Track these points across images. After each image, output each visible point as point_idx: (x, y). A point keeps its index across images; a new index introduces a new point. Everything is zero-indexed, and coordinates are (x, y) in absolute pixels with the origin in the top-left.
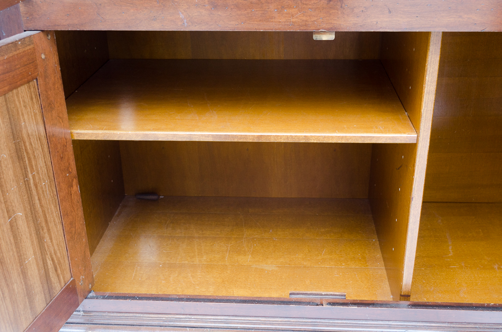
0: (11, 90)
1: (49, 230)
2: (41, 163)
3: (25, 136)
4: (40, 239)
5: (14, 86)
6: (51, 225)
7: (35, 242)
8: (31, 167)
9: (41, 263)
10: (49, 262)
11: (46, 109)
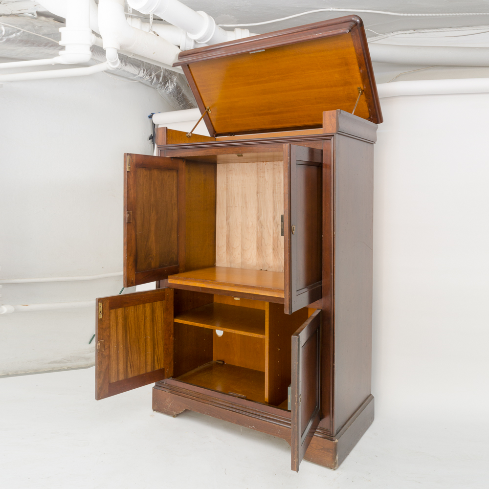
0: (155, 302)
1: (158, 347)
2: (160, 325)
3: (156, 315)
4: (154, 349)
5: (156, 300)
6: (159, 346)
7: (152, 348)
8: (156, 325)
9: (153, 356)
10: (156, 357)
11: (166, 310)
